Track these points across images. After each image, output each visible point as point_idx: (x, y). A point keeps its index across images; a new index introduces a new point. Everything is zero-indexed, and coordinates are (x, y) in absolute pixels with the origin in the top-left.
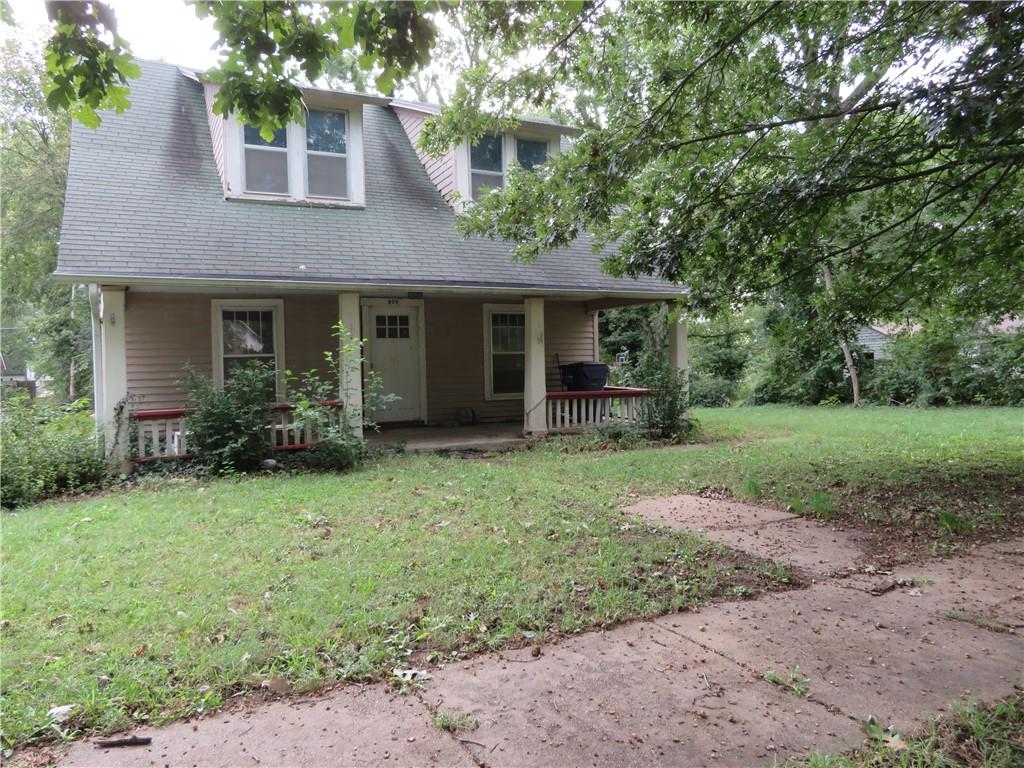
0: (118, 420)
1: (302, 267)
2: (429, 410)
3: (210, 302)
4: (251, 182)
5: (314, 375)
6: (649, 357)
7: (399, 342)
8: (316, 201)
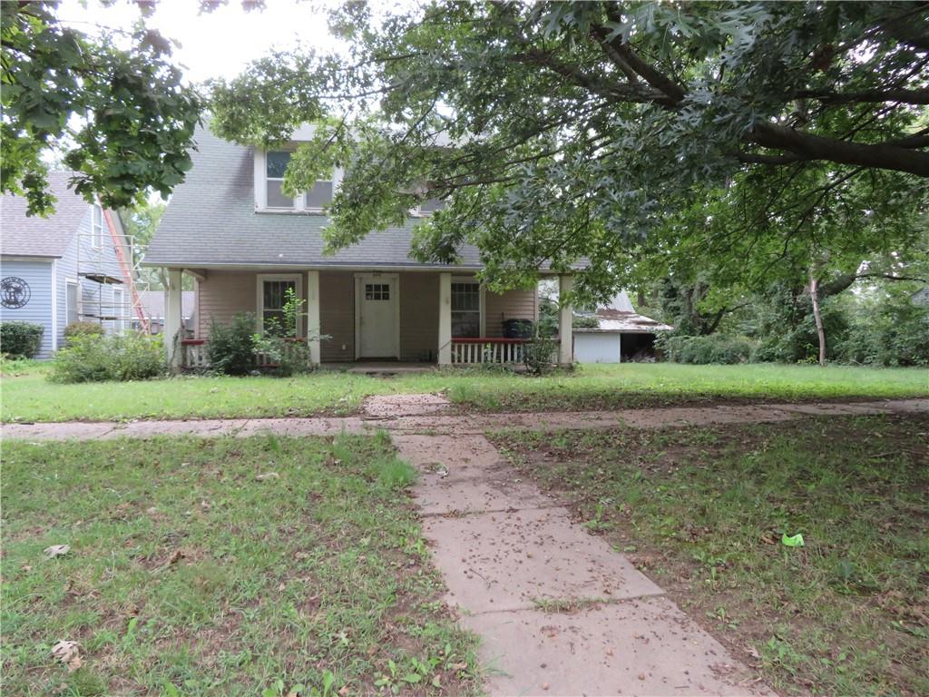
0: (175, 344)
1: (281, 255)
2: (401, 350)
3: (256, 277)
4: (270, 202)
5: (276, 320)
6: (684, 320)
7: (382, 302)
8: (311, 211)
